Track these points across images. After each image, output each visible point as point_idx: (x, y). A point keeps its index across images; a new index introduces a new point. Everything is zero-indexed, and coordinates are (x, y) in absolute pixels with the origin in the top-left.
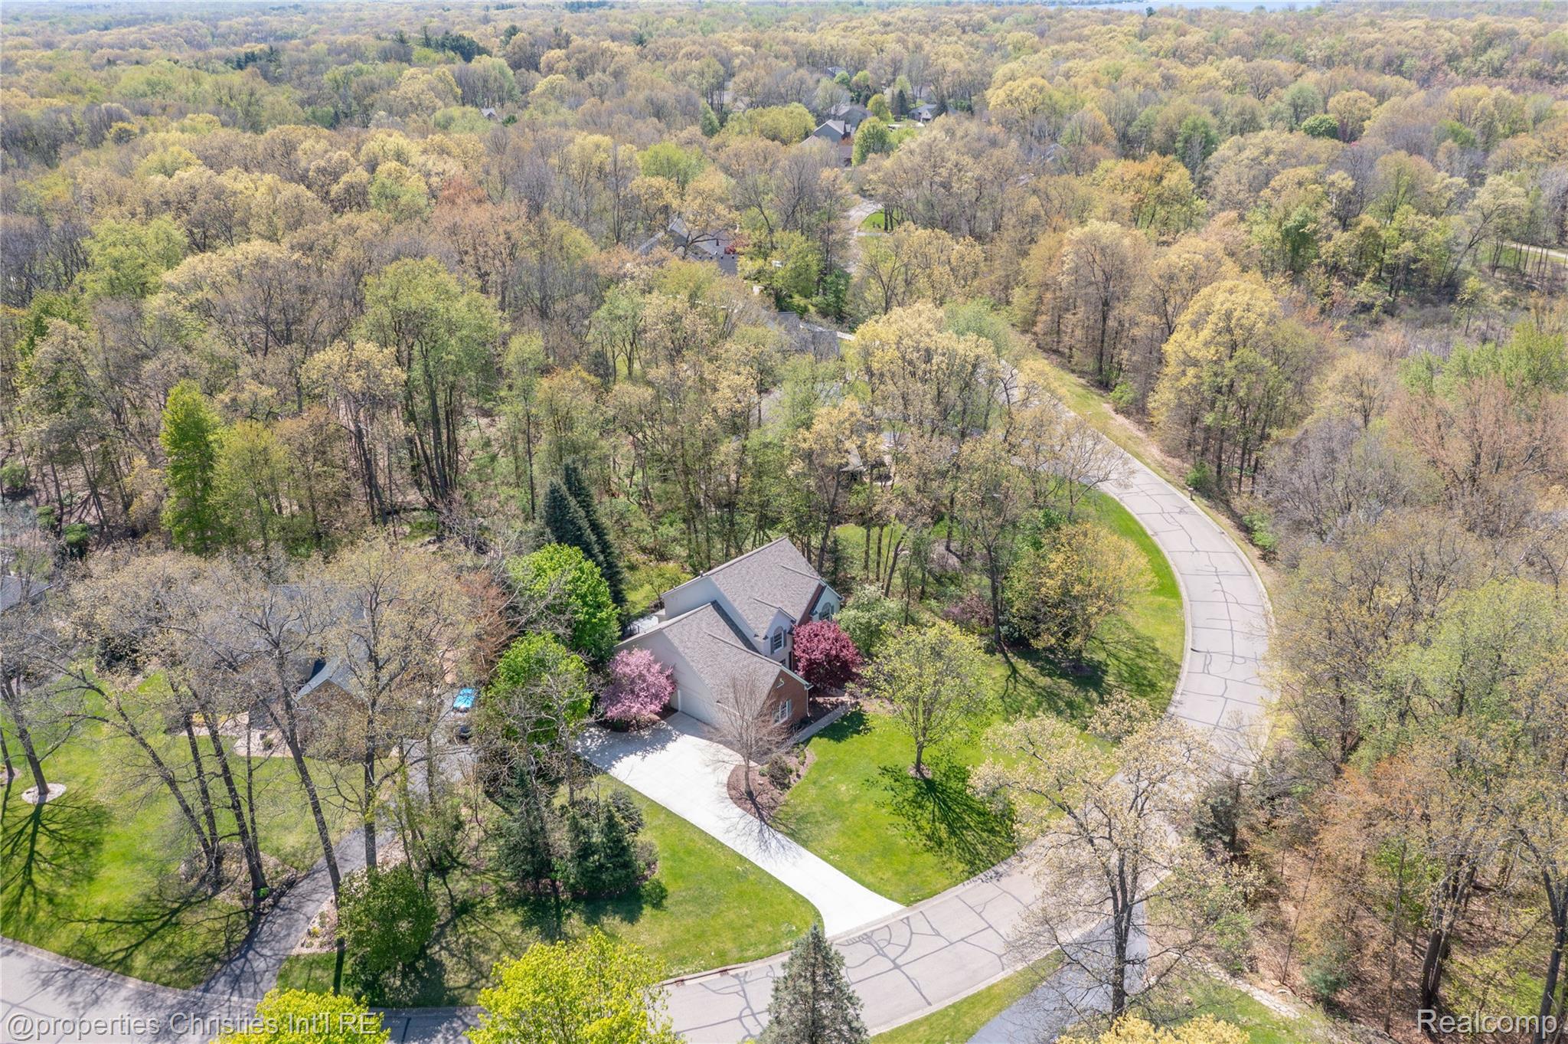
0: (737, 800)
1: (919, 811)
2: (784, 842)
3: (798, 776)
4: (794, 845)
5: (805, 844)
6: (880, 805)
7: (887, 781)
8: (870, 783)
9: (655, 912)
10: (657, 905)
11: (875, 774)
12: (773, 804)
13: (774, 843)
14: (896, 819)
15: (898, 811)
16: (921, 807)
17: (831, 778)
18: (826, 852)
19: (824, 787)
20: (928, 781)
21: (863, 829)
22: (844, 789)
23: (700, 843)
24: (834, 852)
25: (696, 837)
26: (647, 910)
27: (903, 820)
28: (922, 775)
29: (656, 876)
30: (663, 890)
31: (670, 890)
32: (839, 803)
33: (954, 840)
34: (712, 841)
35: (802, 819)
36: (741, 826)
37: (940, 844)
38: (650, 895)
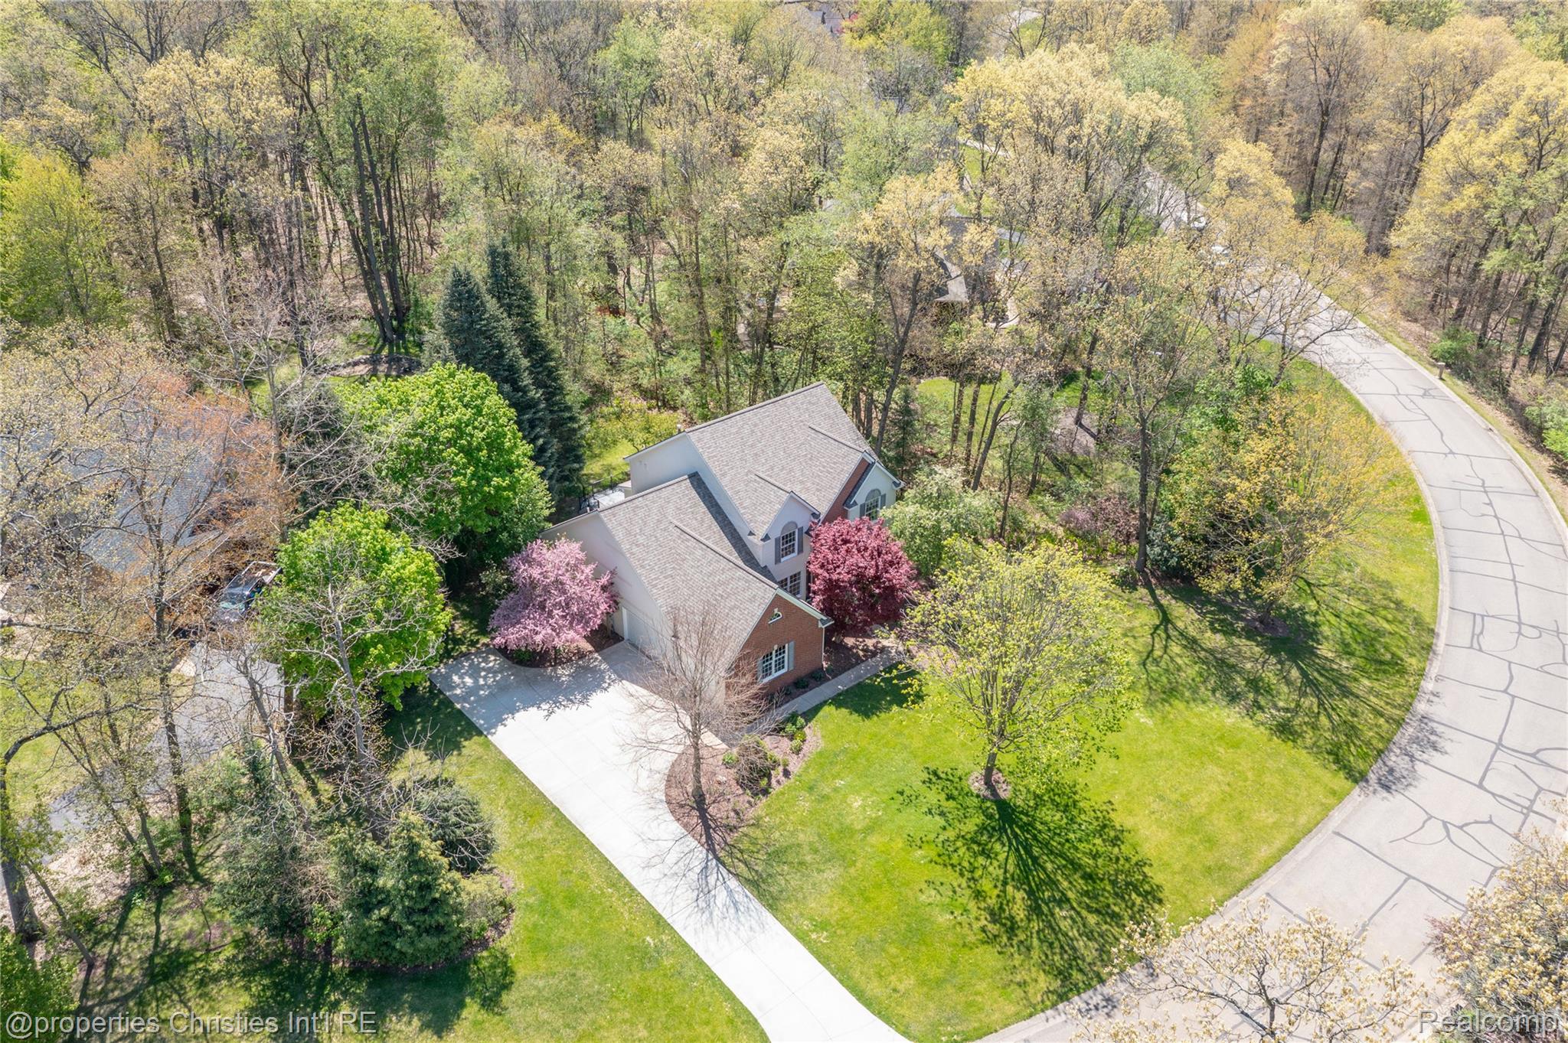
0: (675, 807)
1: (981, 860)
2: (739, 897)
3: (786, 773)
4: (755, 904)
5: (772, 903)
6: (913, 842)
7: (934, 796)
8: (905, 797)
9: (483, 1015)
10: (490, 1003)
11: (916, 780)
12: (733, 822)
13: (722, 896)
14: (938, 873)
15: (945, 858)
16: (986, 853)
17: (839, 783)
18: (806, 925)
19: (825, 798)
20: (1003, 806)
21: (879, 886)
22: (858, 806)
23: (597, 881)
24: (822, 926)
25: (592, 870)
26: (472, 1010)
27: (952, 878)
28: (994, 792)
29: (504, 942)
30: (509, 972)
31: (521, 971)
32: (847, 832)
33: (1035, 925)
34: (617, 880)
35: (777, 855)
36: (671, 858)
37: (1012, 929)
38: (481, 980)
